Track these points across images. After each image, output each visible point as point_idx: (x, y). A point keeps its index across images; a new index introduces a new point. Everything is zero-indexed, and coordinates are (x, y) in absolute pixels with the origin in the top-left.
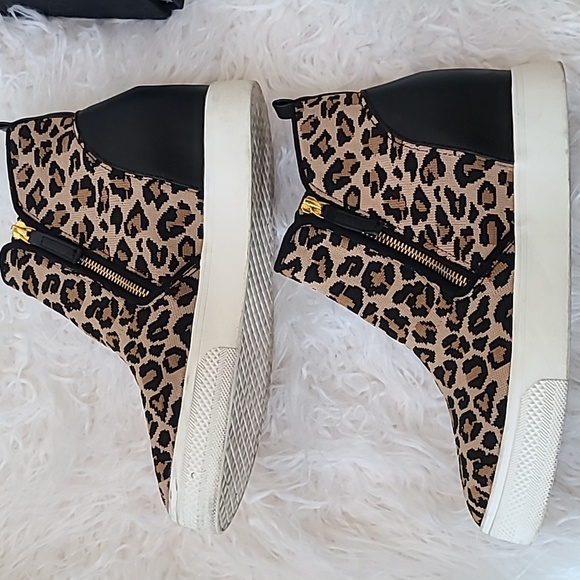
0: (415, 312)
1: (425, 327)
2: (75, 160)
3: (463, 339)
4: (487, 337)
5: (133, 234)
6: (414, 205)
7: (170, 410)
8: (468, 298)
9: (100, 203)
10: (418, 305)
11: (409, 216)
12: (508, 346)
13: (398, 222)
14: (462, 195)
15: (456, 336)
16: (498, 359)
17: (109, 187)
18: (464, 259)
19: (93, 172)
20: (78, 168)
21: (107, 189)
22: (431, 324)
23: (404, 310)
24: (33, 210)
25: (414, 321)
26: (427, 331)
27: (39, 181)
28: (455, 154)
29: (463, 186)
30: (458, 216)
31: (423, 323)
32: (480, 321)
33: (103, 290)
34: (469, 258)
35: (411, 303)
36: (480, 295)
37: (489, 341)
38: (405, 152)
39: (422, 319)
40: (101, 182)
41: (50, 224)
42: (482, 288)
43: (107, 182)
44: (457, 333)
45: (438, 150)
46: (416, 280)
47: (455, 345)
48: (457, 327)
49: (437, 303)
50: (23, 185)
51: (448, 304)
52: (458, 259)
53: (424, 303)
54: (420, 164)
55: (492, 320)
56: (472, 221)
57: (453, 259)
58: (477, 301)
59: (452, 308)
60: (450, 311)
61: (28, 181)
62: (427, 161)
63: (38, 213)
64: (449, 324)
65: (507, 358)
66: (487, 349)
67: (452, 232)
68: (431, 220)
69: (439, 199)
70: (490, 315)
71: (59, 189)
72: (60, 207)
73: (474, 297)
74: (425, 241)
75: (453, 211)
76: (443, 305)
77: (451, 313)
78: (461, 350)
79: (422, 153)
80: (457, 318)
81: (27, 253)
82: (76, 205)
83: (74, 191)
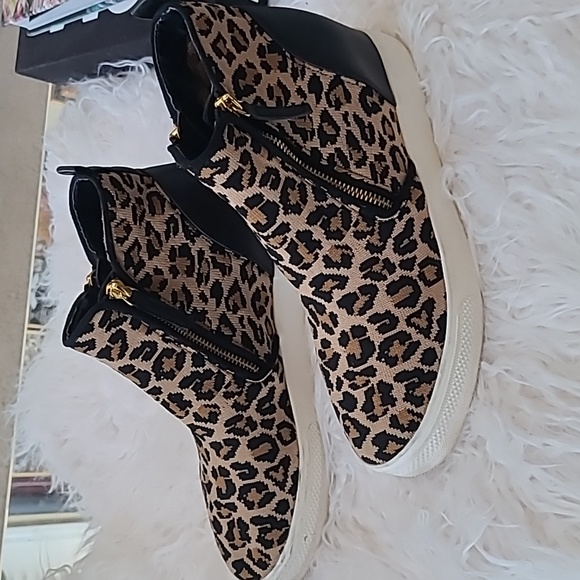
0: (329, 235)
1: (340, 251)
2: (172, 225)
3: (387, 260)
4: (415, 257)
5: (235, 310)
6: (321, 127)
7: (289, 479)
8: (393, 220)
9: (200, 275)
10: (333, 228)
11: (316, 137)
12: (438, 264)
13: (305, 142)
14: (370, 123)
15: (378, 259)
16: (431, 277)
17: (210, 260)
18: (383, 182)
19: (193, 242)
20: (175, 234)
21: (208, 262)
22: (347, 247)
23: (318, 233)
24: (132, 270)
25: (327, 245)
26: (343, 255)
27: (136, 240)
28: (357, 84)
29: (369, 115)
30: (371, 142)
31: (337, 247)
32: (406, 241)
33: (207, 362)
34: (388, 181)
35: (325, 226)
36: (406, 217)
37: (418, 261)
38: (308, 74)
39: (337, 242)
40: (201, 253)
41: (149, 287)
42: (408, 211)
43: (208, 254)
44: (379, 255)
45: (342, 78)
46: (328, 202)
47: (376, 268)
48: (380, 250)
49: (355, 225)
50: (121, 241)
51: (368, 226)
52: (376, 182)
53: (339, 226)
54: (326, 88)
55: (419, 240)
56: (383, 149)
57: (372, 182)
58: (403, 222)
59: (373, 230)
60: (371, 233)
61: (126, 238)
62: (332, 86)
63: (136, 273)
64: (370, 247)
65: (440, 275)
66: (417, 268)
67: (365, 157)
68: (341, 143)
69: (349, 124)
70: (416, 236)
71: (157, 253)
72: (158, 271)
73: (400, 218)
74: (335, 164)
75: (364, 136)
76: (363, 227)
77: (371, 235)
78: (385, 272)
79: (326, 78)
80: (380, 240)
81: (122, 315)
82: (174, 271)
83: (172, 257)
